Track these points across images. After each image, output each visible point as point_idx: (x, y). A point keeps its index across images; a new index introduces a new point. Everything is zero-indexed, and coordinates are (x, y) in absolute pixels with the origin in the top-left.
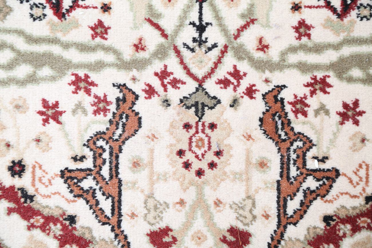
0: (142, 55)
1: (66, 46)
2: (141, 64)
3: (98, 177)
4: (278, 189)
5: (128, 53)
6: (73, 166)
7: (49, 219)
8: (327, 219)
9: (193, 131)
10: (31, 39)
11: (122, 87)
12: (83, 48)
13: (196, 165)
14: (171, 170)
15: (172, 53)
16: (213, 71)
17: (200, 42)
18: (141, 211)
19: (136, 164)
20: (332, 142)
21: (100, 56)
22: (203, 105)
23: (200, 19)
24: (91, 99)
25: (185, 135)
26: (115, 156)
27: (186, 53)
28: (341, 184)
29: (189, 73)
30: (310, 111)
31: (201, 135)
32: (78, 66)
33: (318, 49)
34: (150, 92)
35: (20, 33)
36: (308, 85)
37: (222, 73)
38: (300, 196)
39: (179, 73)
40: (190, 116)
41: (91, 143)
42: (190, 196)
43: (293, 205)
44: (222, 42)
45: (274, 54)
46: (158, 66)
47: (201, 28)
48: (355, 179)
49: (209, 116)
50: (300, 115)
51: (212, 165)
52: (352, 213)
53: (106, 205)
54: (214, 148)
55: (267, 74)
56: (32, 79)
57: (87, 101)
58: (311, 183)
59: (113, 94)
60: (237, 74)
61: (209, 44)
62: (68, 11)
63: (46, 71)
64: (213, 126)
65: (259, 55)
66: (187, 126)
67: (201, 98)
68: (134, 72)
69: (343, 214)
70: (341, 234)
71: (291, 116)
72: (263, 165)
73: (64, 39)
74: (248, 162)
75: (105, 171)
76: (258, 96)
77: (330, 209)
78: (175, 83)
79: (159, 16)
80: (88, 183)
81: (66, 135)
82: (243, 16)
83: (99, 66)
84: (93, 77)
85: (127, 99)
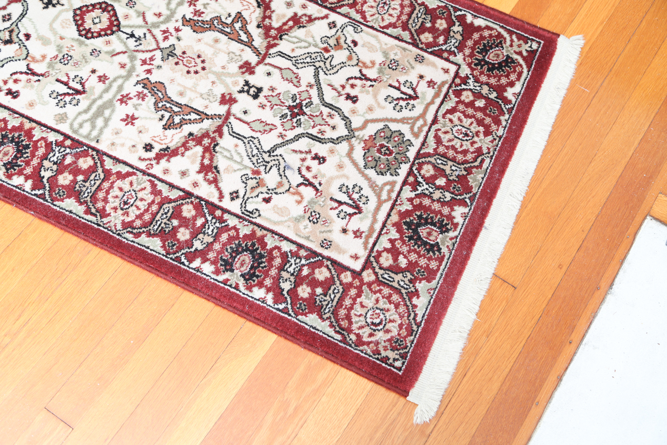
0: (128, 67)
1: (100, 97)
2: (133, 69)
3: (177, 113)
4: (232, 40)
5: (123, 72)
6: (164, 122)
7: (184, 145)
8: (258, 26)
9: (181, 62)
10: (86, 111)
11: (138, 83)
12: (106, 90)
13: (199, 68)
14: (194, 80)
15: (135, 53)
16: (157, 41)
17: (139, 39)
18: (206, 102)
19: (181, 94)
20: (223, 8)
21: (115, 86)
22: (171, 52)
23: (127, 34)
24: (135, 99)
25: (181, 66)
26: (170, 100)
27: (140, 48)
28: (245, 14)
29: (151, 51)
30: (203, 10)
31: (184, 60)
32: (115, 96)
35: (80, 114)
36: (190, 6)
37: (160, 37)
38: (241, 33)
39: (148, 55)
41: (157, 109)
42: (212, 77)
43: (244, 37)
44: (145, 30)
45: (165, 12)
47: (132, 36)
48: (246, 7)
49: (178, 52)
50: (202, 15)
51: (203, 62)
52: (262, 15)
53: (193, 116)
54: (195, 57)
55: (174, 19)
56: (107, 121)
57: (135, 101)
58: (238, 26)
59: (139, 88)
60: (164, 32)
61: (142, 36)
62: (84, 88)
63: (107, 113)
64: (184, 53)
65: (162, 19)
66: (177, 63)
68: (134, 74)
69: (260, 20)
70: (269, 24)
71: (200, 19)
72: (216, 41)
73: (96, 96)
74: (212, 46)
75: (176, 109)
76: (182, 27)
77: (255, 23)
78: (151, 59)
79: (114, 50)
80: (177, 120)
81: (146, 118)
82: (138, 16)
83: (120, 88)
84: (124, 93)
85: (145, 83)
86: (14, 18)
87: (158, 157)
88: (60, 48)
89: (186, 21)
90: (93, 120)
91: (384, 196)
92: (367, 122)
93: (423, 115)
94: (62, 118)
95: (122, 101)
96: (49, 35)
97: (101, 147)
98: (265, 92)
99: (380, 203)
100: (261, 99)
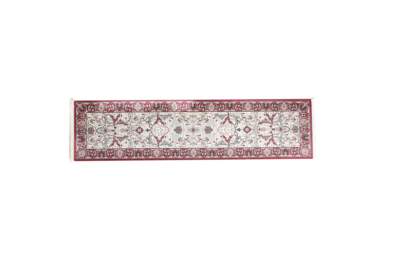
4: (266, 123)
5: (255, 135)
6: (265, 140)
7: (269, 141)
8: (269, 119)
10: (255, 143)
12: (255, 139)
13: (265, 130)
14: (265, 132)
17: (254, 130)
18: (269, 134)
19: (265, 135)
23: (252, 130)
24: (259, 138)
26: (264, 136)
28: (266, 118)
33: (255, 120)
37: (257, 128)
39: (257, 131)
41: (263, 138)
42: (267, 130)
43: (268, 122)
44: (254, 128)
45: (255, 124)
49: (261, 129)
51: (265, 128)
53: (268, 137)
54: (263, 128)
56: (258, 143)
58: (266, 120)
62: (252, 140)
66: (261, 131)
71: (260, 122)
72: (264, 124)
74: (264, 126)
79: (252, 133)
80: (266, 138)
81: (262, 140)
85: (259, 135)
86: (236, 135)
87: (267, 145)
88: (245, 136)
89: (259, 124)
90: (256, 144)
91: (298, 136)
92: (291, 126)
93: (298, 122)
94: (252, 146)
95: (258, 140)
96: (243, 135)
97: (259, 147)
98: (275, 129)
99: (298, 137)
100: (275, 130)
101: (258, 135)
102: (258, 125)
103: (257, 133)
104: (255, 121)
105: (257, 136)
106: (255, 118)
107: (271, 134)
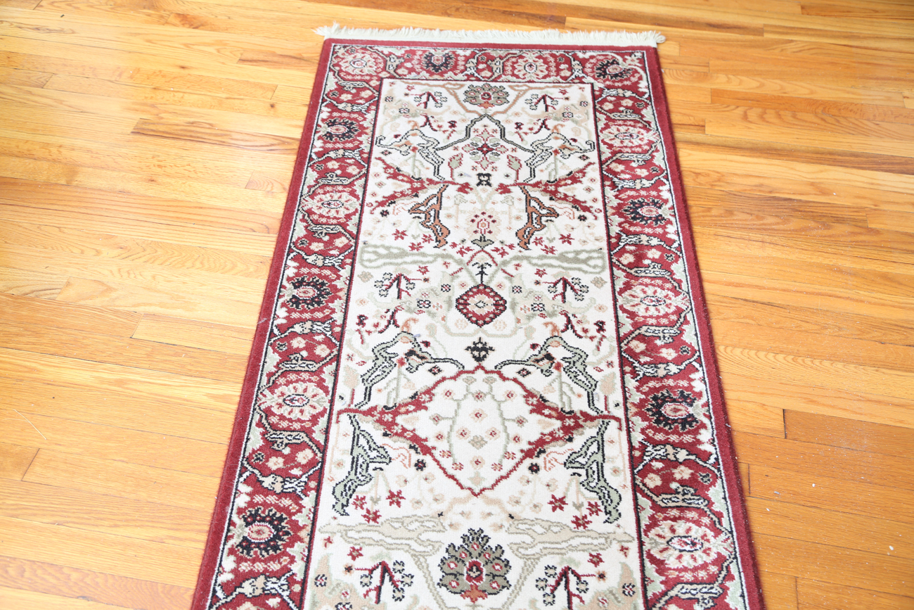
33: (415, 262)
34: (511, 247)
40: (488, 236)
46: (506, 257)
67: (483, 244)
101: (518, 248)
102: (454, 245)
103: (503, 254)
104: (425, 259)
105: (526, 253)
106: (399, 261)
107: (516, 191)
